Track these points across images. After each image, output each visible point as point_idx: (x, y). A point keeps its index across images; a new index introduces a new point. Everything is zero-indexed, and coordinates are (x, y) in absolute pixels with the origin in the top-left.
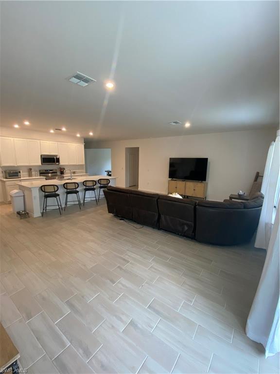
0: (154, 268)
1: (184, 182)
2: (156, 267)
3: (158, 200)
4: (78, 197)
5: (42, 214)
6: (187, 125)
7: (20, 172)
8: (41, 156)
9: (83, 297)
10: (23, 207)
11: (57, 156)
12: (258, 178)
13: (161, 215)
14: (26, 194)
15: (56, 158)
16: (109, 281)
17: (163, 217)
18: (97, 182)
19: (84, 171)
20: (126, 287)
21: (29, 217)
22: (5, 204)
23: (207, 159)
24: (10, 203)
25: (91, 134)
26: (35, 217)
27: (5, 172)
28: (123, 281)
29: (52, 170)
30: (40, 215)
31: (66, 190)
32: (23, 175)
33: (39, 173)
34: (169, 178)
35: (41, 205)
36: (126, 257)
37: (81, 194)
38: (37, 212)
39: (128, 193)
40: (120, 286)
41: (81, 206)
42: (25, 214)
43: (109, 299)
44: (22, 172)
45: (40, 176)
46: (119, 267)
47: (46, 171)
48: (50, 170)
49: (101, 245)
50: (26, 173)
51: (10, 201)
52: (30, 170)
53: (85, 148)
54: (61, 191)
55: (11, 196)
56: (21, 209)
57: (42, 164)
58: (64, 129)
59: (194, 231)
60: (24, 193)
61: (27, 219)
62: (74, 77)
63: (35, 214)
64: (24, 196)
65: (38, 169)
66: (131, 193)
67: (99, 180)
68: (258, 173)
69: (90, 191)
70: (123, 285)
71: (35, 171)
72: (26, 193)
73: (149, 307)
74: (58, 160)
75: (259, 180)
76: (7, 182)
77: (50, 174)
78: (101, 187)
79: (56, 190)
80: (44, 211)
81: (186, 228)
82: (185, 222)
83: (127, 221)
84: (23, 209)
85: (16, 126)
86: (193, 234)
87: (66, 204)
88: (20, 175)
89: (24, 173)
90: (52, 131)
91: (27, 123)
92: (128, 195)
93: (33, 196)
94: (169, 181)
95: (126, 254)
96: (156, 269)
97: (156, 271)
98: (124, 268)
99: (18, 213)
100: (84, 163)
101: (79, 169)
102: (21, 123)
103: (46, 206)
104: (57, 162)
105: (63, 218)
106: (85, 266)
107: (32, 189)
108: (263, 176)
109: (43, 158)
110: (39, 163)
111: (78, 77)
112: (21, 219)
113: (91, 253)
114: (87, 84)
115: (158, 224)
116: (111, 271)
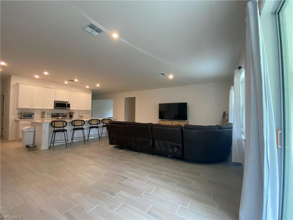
0: (151, 182)
1: (171, 122)
2: (152, 181)
3: (152, 127)
4: (84, 133)
5: (50, 148)
6: (171, 77)
7: (34, 114)
8: (55, 101)
9: (82, 209)
10: (33, 142)
11: (68, 102)
12: (225, 115)
13: (155, 141)
14: (36, 130)
15: (67, 104)
16: (108, 194)
17: (156, 142)
18: (101, 121)
19: (90, 115)
20: (126, 198)
21: (37, 150)
22: (16, 141)
23: (187, 103)
24: (20, 140)
25: (98, 85)
26: (42, 150)
27: (21, 114)
28: (122, 193)
29: (62, 114)
30: (48, 148)
31: (73, 127)
32: (36, 117)
33: (51, 116)
34: (159, 119)
35: (49, 138)
36: (125, 176)
37: (86, 132)
38: (45, 146)
39: (127, 124)
40: (120, 197)
41: (86, 141)
42: (33, 147)
43: (109, 209)
44: (36, 114)
45: (52, 118)
46: (119, 183)
47: (57, 114)
48: (61, 114)
49: (102, 167)
50: (40, 116)
51: (21, 139)
52: (43, 113)
53: (92, 99)
54: (69, 128)
55: (23, 132)
56: (30, 143)
57: (54, 108)
58: (76, 80)
59: (183, 152)
60: (35, 129)
61: (34, 151)
62: (89, 26)
63: (42, 148)
64: (35, 131)
65: (50, 112)
66: (130, 124)
67: (102, 120)
68: (224, 112)
69: (94, 129)
70: (123, 197)
71: (48, 114)
72: (37, 128)
73: (148, 213)
74: (69, 106)
75: (226, 117)
76: (21, 121)
77: (60, 117)
78: (104, 126)
79: (64, 125)
80: (52, 145)
81: (176, 150)
82: (175, 144)
83: (125, 150)
84: (32, 143)
85: (37, 77)
86: (182, 154)
87: (72, 139)
88: (34, 117)
89: (38, 116)
90: (66, 83)
91: (46, 73)
92: (127, 126)
93: (43, 130)
94: (159, 121)
95: (126, 173)
96: (152, 183)
97: (152, 184)
98: (123, 183)
99: (27, 147)
100: (90, 109)
101: (86, 114)
102: (41, 74)
103: (54, 141)
104: (67, 107)
105: (69, 149)
106: (86, 183)
107: (43, 124)
108: (228, 114)
109: (56, 103)
110: (52, 107)
111: (92, 27)
112: (29, 151)
113: (92, 174)
114: (98, 34)
115: (153, 149)
116: (111, 186)
